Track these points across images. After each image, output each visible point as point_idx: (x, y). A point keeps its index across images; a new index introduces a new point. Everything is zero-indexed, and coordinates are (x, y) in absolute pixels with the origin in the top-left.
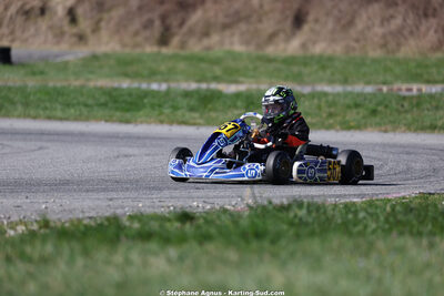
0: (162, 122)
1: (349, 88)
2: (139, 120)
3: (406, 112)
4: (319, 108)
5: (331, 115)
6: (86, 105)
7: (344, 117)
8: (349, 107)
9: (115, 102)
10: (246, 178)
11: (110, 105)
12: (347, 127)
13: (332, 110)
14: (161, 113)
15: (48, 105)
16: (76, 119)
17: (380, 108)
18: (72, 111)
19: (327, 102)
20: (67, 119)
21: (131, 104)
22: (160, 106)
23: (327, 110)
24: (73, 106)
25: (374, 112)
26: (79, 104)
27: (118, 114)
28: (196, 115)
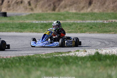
0: (31, 32)
1: (84, 22)
2: (25, 31)
3: (100, 28)
4: (77, 27)
5: (79, 29)
6: (12, 28)
7: (83, 29)
8: (85, 27)
9: (21, 26)
10: (55, 46)
11: (19, 27)
12: (82, 32)
13: (80, 27)
14: (32, 30)
15: (2, 28)
16: (8, 32)
17: (94, 27)
18: (8, 29)
19: (80, 25)
20: (5, 32)
21: (25, 27)
22: (32, 27)
23: (79, 28)
24: (9, 28)
25: (91, 28)
26: (10, 27)
27: (20, 30)
28: (42, 30)
